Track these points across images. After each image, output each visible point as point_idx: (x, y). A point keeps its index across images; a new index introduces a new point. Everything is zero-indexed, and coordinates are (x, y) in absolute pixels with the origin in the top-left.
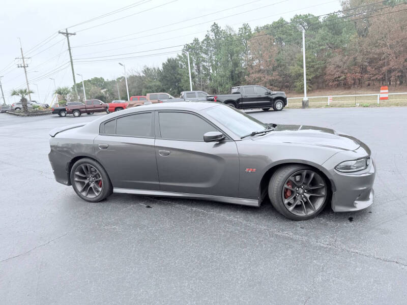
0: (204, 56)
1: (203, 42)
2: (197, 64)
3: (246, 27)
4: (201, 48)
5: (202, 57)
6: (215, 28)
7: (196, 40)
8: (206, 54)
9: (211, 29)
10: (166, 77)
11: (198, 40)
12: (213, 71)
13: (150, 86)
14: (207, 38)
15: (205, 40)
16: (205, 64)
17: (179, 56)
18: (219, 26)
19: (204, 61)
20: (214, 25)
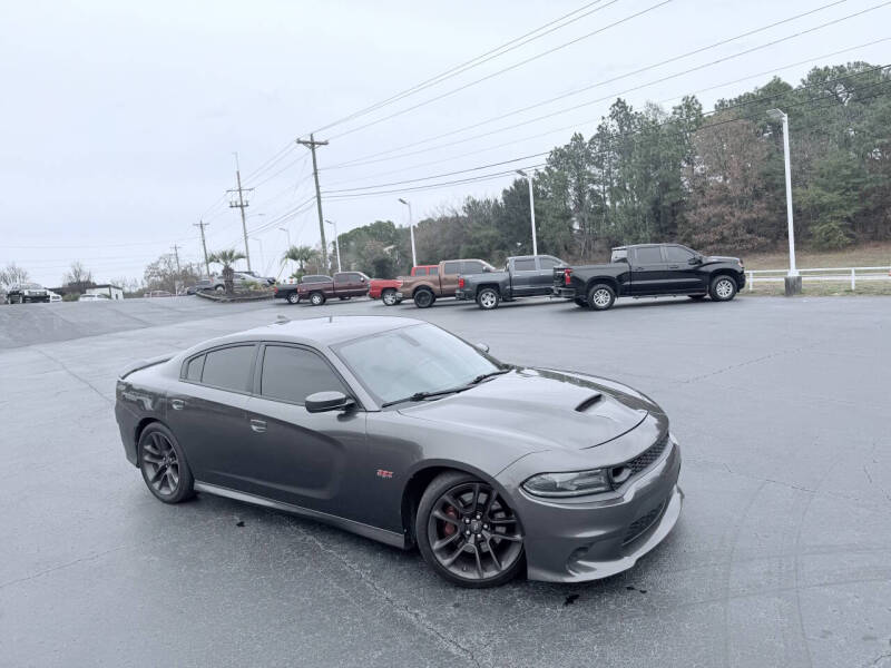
0: (595, 170)
1: (591, 142)
2: (579, 189)
3: (690, 105)
4: (588, 154)
5: (589, 173)
6: (621, 110)
7: (578, 138)
8: (600, 166)
9: (609, 112)
10: (510, 219)
11: (582, 138)
12: (613, 202)
13: (475, 238)
14: (602, 134)
15: (597, 136)
16: (595, 187)
17: (539, 174)
18: (628, 104)
19: (594, 183)
20: (617, 105)
